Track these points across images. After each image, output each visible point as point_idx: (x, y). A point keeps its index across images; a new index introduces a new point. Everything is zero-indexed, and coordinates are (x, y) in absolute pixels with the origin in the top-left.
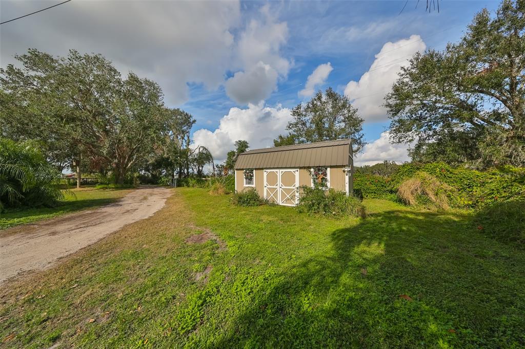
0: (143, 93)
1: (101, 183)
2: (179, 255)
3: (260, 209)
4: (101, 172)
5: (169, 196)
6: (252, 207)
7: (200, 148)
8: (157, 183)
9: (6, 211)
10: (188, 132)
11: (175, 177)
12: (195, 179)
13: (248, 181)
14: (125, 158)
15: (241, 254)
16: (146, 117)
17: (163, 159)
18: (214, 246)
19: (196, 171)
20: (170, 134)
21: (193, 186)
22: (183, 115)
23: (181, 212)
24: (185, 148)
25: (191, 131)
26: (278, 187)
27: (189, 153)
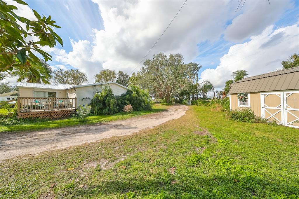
0: (175, 61)
1: (162, 103)
2: (190, 137)
3: (254, 125)
4: (162, 98)
5: (187, 110)
6: (246, 123)
7: (204, 82)
8: (182, 103)
9: (143, 110)
10: (197, 74)
11: (190, 100)
12: (201, 101)
13: (242, 102)
14: (169, 92)
15: (226, 149)
16: (176, 72)
17: (184, 91)
18: (209, 139)
19: (202, 96)
20: (187, 77)
21: (200, 105)
22: (194, 65)
23: (192, 118)
24: (195, 83)
25: (199, 73)
26: (282, 109)
27: (198, 86)
